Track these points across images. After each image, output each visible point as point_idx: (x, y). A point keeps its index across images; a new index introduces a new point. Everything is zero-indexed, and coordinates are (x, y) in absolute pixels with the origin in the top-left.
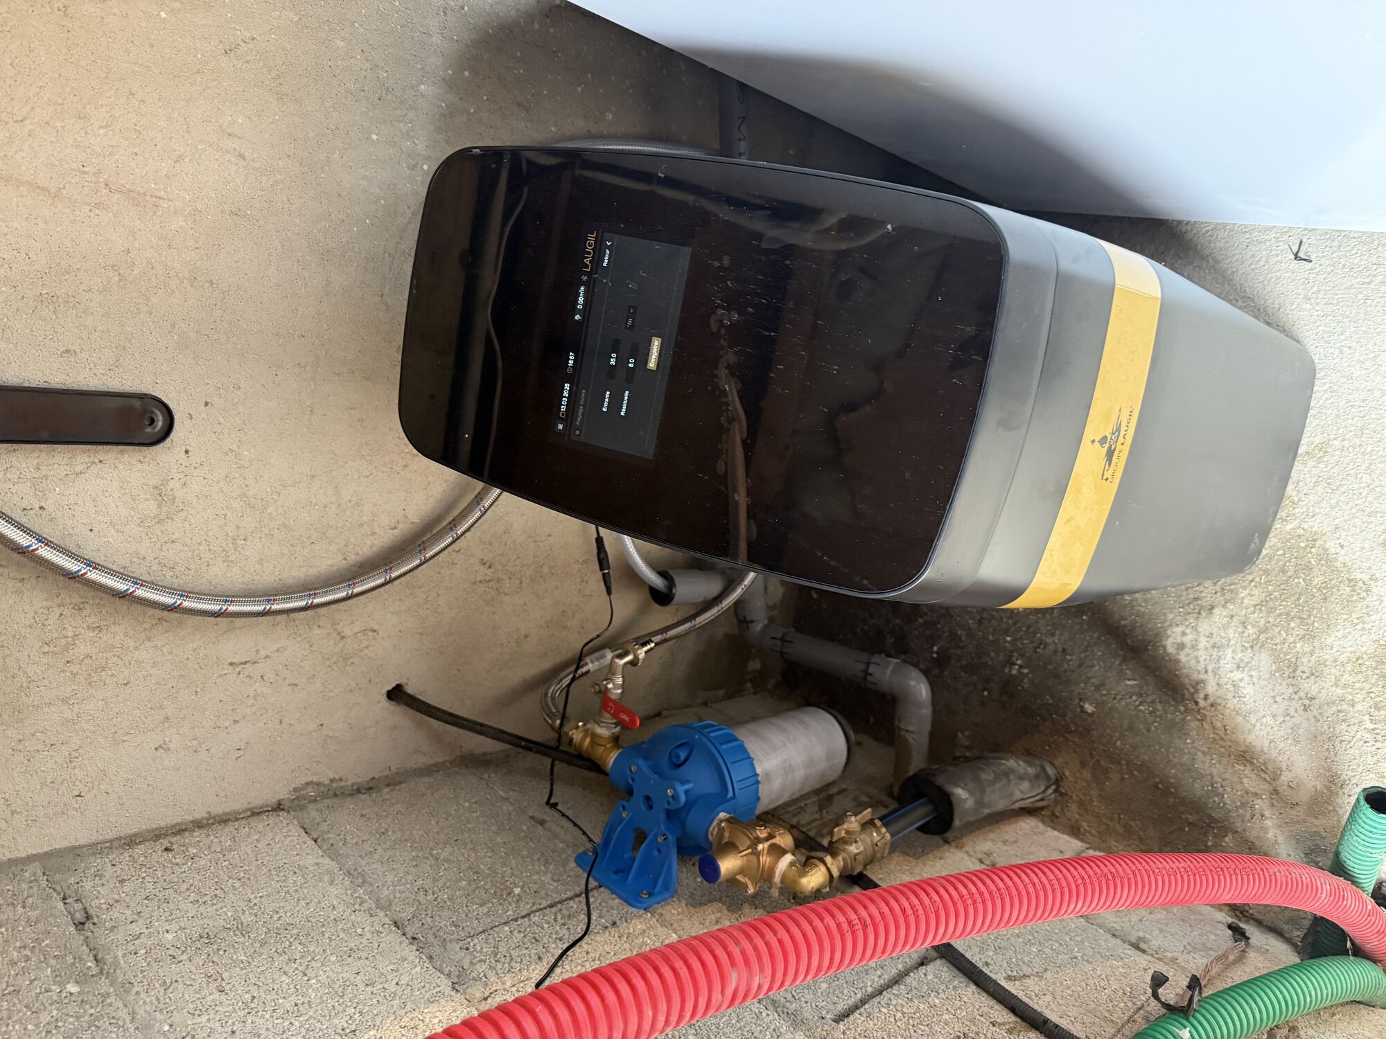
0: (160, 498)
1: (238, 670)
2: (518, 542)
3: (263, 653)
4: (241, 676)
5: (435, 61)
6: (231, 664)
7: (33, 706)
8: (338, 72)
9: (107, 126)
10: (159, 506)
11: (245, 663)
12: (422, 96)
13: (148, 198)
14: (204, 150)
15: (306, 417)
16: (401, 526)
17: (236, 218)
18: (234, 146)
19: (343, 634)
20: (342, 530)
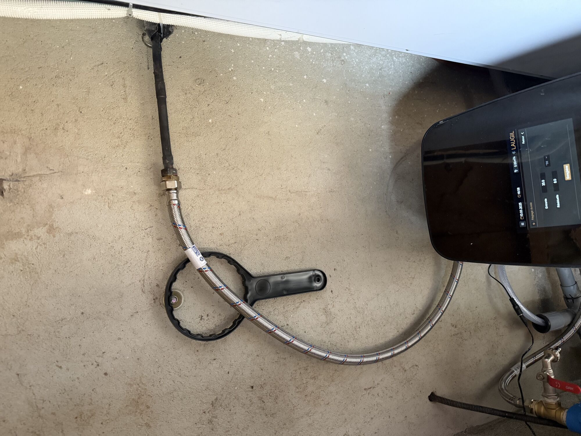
0: (326, 314)
1: (368, 392)
2: (464, 313)
3: (376, 382)
4: (370, 395)
5: (385, 115)
6: (365, 389)
7: (297, 419)
8: (354, 129)
9: (286, 170)
10: (327, 318)
11: (370, 388)
12: (383, 130)
13: (303, 193)
14: (317, 170)
15: (370, 268)
16: (416, 312)
17: (332, 193)
18: (326, 166)
19: (405, 369)
20: (394, 318)
